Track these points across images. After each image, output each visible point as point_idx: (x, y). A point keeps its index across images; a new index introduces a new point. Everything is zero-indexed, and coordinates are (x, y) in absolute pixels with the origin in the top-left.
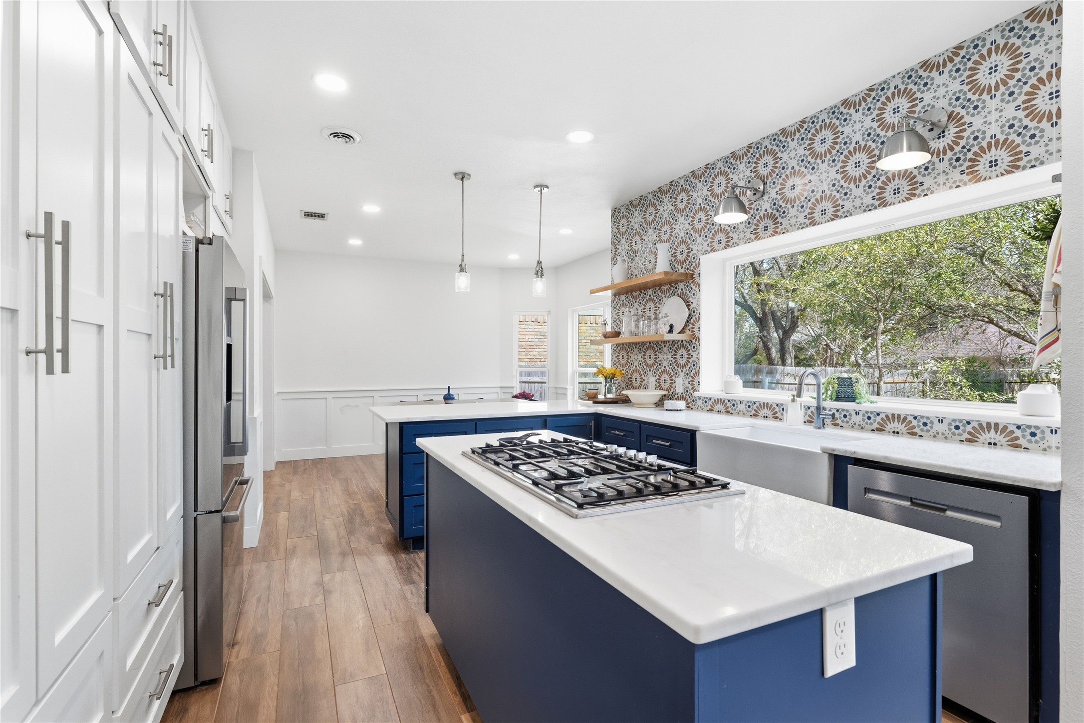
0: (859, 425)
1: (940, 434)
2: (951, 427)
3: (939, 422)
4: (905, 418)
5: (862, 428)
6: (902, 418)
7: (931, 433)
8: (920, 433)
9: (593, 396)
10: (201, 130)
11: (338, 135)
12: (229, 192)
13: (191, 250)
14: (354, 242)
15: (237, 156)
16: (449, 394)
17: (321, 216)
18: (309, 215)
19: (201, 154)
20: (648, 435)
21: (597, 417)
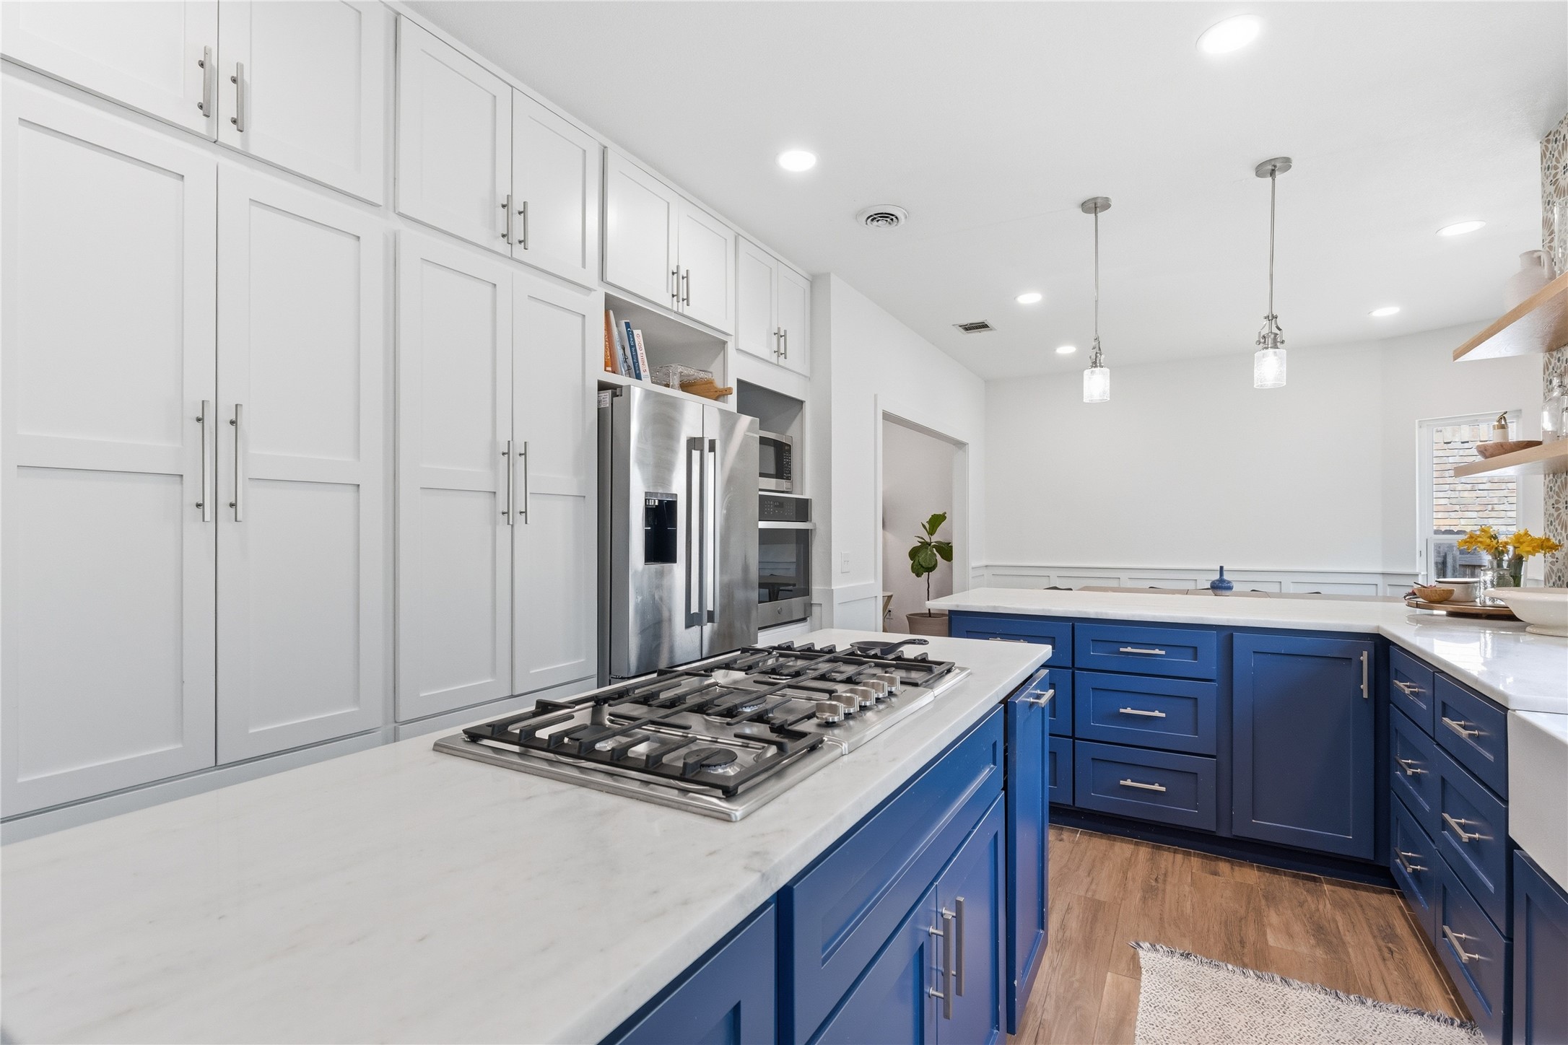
9: (1437, 598)
10: (670, 274)
11: (875, 218)
12: (779, 329)
13: (608, 405)
14: (1066, 350)
15: (816, 283)
16: (1221, 580)
17: (983, 326)
18: (969, 328)
19: (672, 300)
20: (1444, 704)
21: (1382, 646)
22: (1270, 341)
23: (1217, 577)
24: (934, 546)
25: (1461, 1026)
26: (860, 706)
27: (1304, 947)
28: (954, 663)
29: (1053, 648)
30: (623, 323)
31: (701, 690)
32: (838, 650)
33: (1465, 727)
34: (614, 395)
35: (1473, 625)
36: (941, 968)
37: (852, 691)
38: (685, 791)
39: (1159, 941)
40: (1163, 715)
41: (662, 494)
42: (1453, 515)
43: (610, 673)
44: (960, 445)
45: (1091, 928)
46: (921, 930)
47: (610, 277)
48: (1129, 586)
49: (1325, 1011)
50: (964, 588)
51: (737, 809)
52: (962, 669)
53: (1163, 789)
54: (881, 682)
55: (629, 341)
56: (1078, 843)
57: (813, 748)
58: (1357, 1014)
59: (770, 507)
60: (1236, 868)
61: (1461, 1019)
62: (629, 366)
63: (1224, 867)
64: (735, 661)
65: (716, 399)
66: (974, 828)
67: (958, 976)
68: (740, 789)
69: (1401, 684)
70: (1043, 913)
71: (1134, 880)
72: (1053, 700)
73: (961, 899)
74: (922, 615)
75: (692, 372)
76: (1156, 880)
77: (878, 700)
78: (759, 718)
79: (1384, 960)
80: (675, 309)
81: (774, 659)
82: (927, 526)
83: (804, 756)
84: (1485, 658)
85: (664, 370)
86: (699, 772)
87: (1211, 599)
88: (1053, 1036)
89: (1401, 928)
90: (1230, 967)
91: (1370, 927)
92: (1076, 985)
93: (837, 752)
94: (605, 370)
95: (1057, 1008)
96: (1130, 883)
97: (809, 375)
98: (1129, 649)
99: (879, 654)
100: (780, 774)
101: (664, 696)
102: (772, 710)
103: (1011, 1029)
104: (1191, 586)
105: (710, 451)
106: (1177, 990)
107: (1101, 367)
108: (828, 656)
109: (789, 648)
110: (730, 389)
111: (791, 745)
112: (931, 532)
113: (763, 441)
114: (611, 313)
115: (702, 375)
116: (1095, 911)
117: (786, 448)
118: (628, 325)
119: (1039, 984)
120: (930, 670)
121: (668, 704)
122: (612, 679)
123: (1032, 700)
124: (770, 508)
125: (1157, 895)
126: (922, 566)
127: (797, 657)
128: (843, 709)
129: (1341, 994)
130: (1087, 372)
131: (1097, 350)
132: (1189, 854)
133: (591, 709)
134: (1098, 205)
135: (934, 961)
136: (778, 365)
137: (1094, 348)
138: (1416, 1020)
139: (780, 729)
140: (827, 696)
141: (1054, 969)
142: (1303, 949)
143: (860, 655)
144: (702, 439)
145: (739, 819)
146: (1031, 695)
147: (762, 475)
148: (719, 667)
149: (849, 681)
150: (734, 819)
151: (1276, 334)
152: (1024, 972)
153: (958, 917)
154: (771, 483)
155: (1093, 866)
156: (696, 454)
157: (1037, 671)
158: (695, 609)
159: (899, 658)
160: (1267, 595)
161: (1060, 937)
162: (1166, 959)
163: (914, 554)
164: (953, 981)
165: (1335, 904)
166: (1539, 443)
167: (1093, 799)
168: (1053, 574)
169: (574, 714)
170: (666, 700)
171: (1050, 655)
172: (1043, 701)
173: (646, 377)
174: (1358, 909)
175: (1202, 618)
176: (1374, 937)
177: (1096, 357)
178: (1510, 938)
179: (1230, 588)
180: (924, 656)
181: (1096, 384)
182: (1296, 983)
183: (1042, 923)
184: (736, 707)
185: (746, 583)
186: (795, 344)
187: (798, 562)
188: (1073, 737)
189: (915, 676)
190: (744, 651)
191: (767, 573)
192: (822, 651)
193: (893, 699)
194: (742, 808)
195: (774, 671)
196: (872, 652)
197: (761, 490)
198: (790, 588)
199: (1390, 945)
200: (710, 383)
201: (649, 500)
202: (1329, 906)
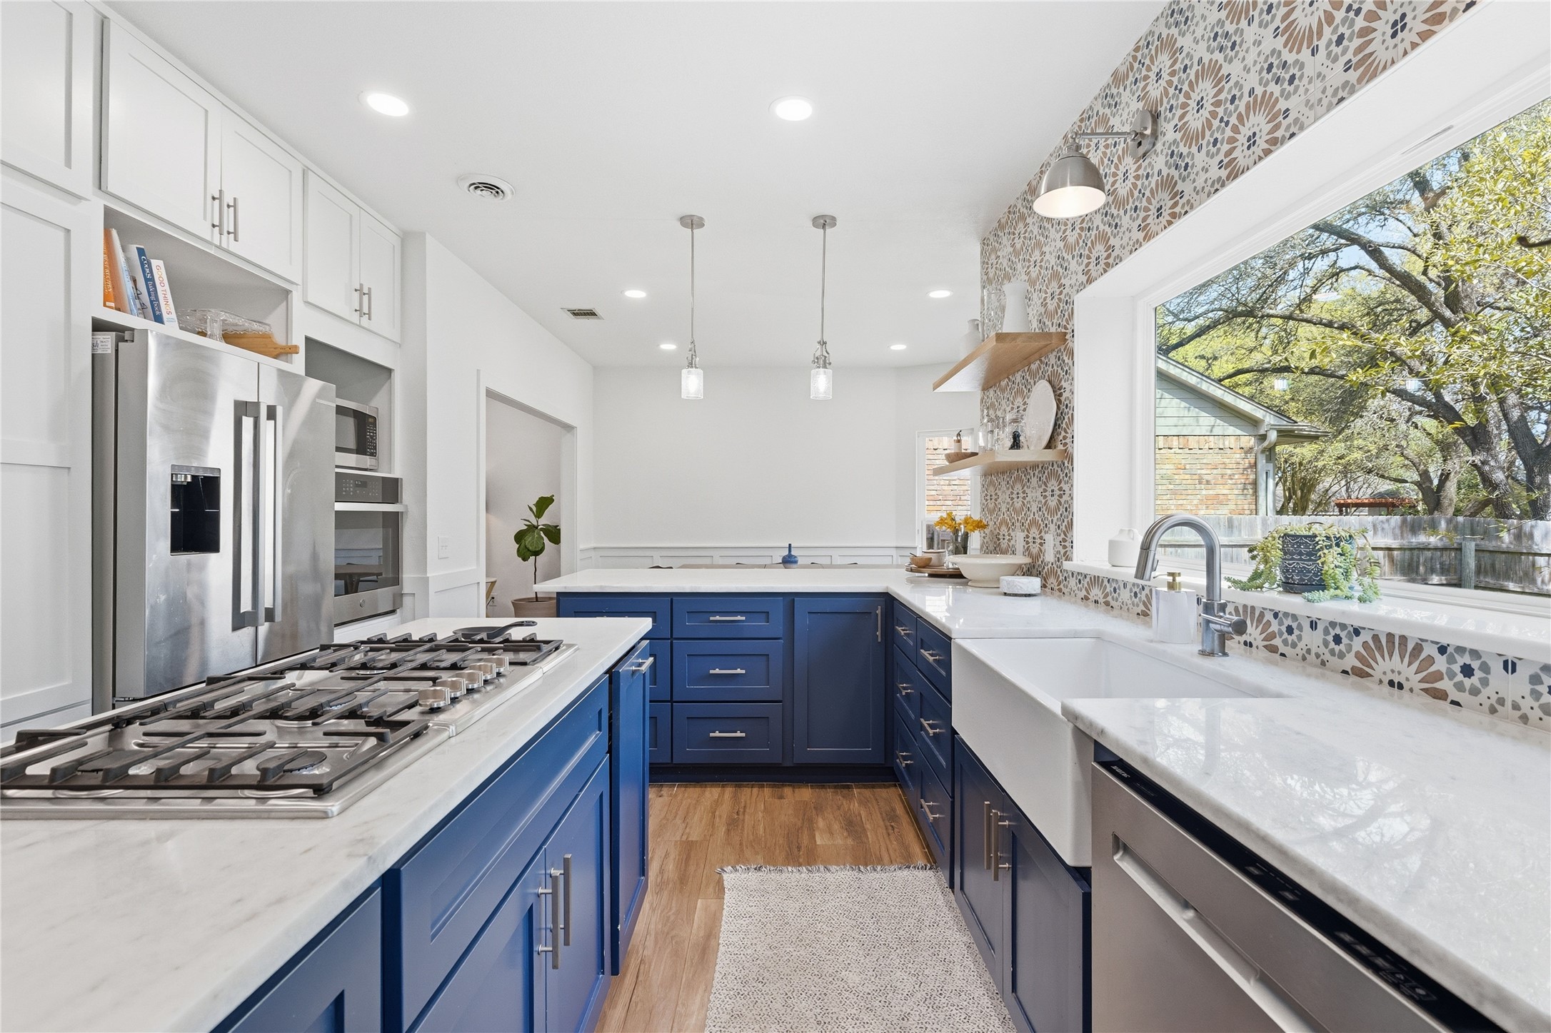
0: (1318, 656)
1: (1509, 704)
2: (1539, 688)
3: (1506, 668)
4: (1418, 648)
5: (1323, 663)
6: (1410, 646)
7: (1482, 698)
8: (1454, 695)
9: (922, 564)
10: (209, 199)
11: (479, 187)
12: (361, 285)
13: (109, 352)
14: (668, 347)
15: (408, 241)
16: (790, 555)
17: (591, 314)
18: (577, 313)
19: (212, 232)
20: (922, 640)
21: (888, 600)
22: (821, 362)
23: (786, 553)
24: (541, 529)
25: (930, 869)
26: (467, 690)
27: (842, 840)
28: (562, 641)
29: (654, 621)
30: (133, 249)
31: (268, 696)
32: (439, 638)
33: (932, 655)
34: (120, 339)
35: (941, 582)
36: (550, 925)
37: (457, 676)
38: (263, 800)
39: (738, 862)
40: (744, 672)
41: (197, 468)
42: (938, 503)
43: (114, 696)
44: (568, 428)
45: (686, 866)
46: (531, 894)
47: (112, 185)
48: (720, 563)
49: (852, 883)
50: (572, 571)
51: (332, 805)
52: (570, 646)
53: (743, 735)
54: (489, 664)
55: (144, 271)
56: (676, 796)
57: (416, 735)
58: (873, 878)
59: (347, 486)
60: (797, 790)
61: (931, 864)
62: (143, 305)
63: (787, 791)
64: (314, 660)
65: (276, 357)
66: (581, 791)
67: (566, 928)
68: (335, 786)
69: (900, 629)
70: (644, 860)
71: (720, 817)
72: (653, 667)
73: (569, 856)
74: (529, 600)
75: (241, 322)
76: (738, 813)
77: (486, 682)
78: (352, 714)
79: (889, 835)
80: (217, 242)
81: (362, 654)
82: (534, 509)
83: (406, 744)
84: (948, 605)
85: (198, 314)
86: (282, 776)
87: (783, 571)
88: (652, 967)
89: (900, 810)
90: (790, 869)
91: (881, 814)
92: (672, 918)
93: (445, 735)
94: (105, 305)
95: (656, 942)
96: (717, 820)
97: (397, 339)
98: (718, 618)
99: (485, 639)
100: (380, 765)
101: (219, 706)
102: (367, 704)
103: (615, 971)
104: (767, 561)
105: (268, 419)
106: (751, 898)
107: (696, 368)
108: (428, 646)
109: (381, 641)
110: (296, 347)
111: (392, 736)
112: (539, 514)
113: (340, 410)
114: (114, 233)
115: (256, 326)
116: (688, 849)
117: (370, 420)
118: (141, 252)
119: (640, 926)
120: (539, 649)
121: (229, 713)
122: (117, 704)
123: (634, 668)
124: (350, 487)
125: (737, 826)
126: (529, 550)
127: (392, 650)
128: (449, 694)
129: (862, 868)
130: (684, 371)
131: (693, 352)
132: (762, 786)
133: (108, 733)
134: (694, 222)
135: (543, 920)
136: (360, 326)
137: (690, 351)
138: (906, 872)
139: (379, 722)
140: (431, 683)
141: (654, 910)
142: (839, 841)
143: (465, 641)
144: (257, 404)
145: (335, 814)
146: (632, 664)
147: (339, 449)
148: (292, 669)
149: (454, 667)
150: (330, 815)
151: (825, 357)
152: (626, 916)
153: (566, 875)
154: (351, 459)
155: (687, 813)
156: (248, 422)
157: (639, 642)
158: (246, 606)
159: (507, 641)
160: (822, 567)
161: (659, 881)
162: (744, 876)
163: (519, 537)
164: (561, 933)
165: (860, 803)
166: (976, 454)
167: (689, 753)
168: (656, 554)
169: (88, 740)
170: (226, 710)
171: (650, 627)
172: (644, 668)
173: (171, 320)
174: (874, 802)
175: (772, 588)
176: (884, 820)
177: (692, 358)
178: (953, 797)
179: (796, 562)
180: (533, 637)
181: (692, 383)
182: (833, 868)
183: (643, 871)
184: (321, 705)
185: (316, 574)
186: (382, 305)
187: (385, 548)
188: (672, 701)
189: (523, 656)
190: (324, 648)
191: (343, 562)
192: (421, 640)
193: (502, 680)
194: (337, 803)
195: (364, 666)
196: (478, 637)
197: (337, 467)
198: (374, 578)
199: (893, 824)
200: (267, 336)
201: (177, 475)
202: (856, 804)
